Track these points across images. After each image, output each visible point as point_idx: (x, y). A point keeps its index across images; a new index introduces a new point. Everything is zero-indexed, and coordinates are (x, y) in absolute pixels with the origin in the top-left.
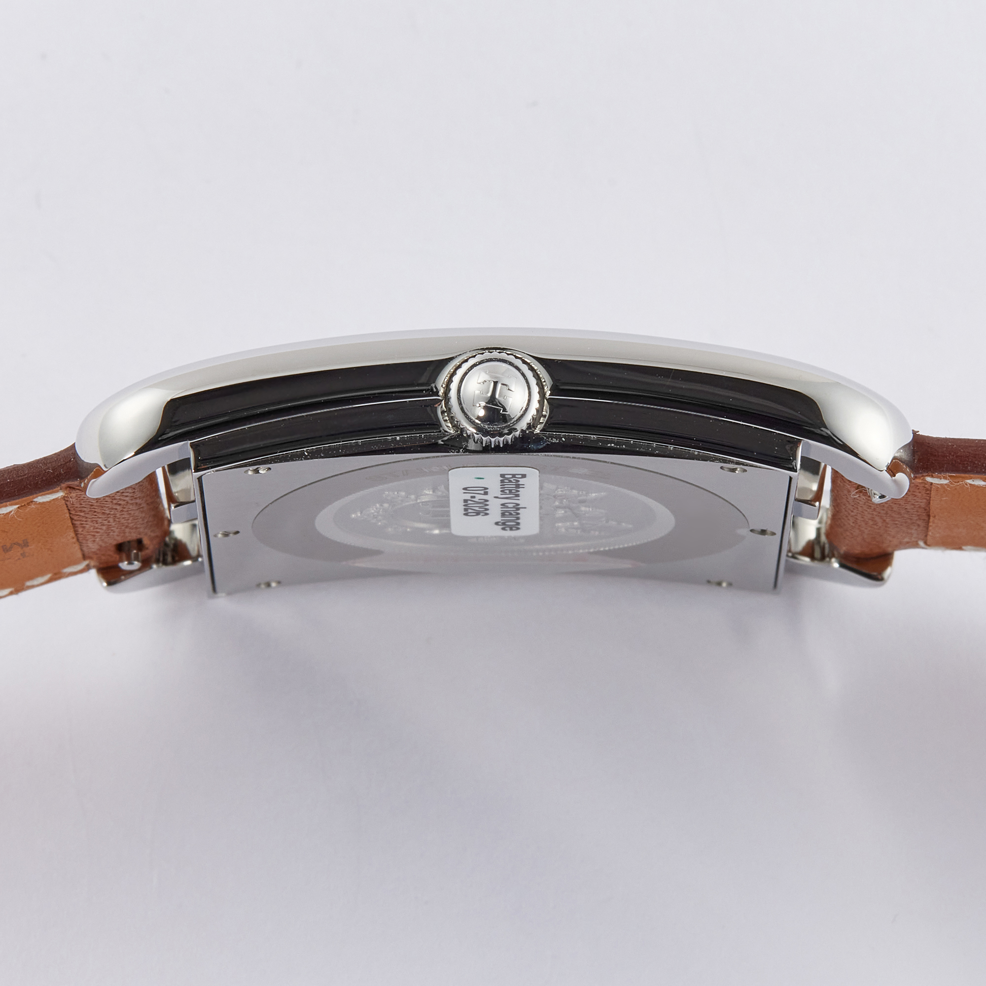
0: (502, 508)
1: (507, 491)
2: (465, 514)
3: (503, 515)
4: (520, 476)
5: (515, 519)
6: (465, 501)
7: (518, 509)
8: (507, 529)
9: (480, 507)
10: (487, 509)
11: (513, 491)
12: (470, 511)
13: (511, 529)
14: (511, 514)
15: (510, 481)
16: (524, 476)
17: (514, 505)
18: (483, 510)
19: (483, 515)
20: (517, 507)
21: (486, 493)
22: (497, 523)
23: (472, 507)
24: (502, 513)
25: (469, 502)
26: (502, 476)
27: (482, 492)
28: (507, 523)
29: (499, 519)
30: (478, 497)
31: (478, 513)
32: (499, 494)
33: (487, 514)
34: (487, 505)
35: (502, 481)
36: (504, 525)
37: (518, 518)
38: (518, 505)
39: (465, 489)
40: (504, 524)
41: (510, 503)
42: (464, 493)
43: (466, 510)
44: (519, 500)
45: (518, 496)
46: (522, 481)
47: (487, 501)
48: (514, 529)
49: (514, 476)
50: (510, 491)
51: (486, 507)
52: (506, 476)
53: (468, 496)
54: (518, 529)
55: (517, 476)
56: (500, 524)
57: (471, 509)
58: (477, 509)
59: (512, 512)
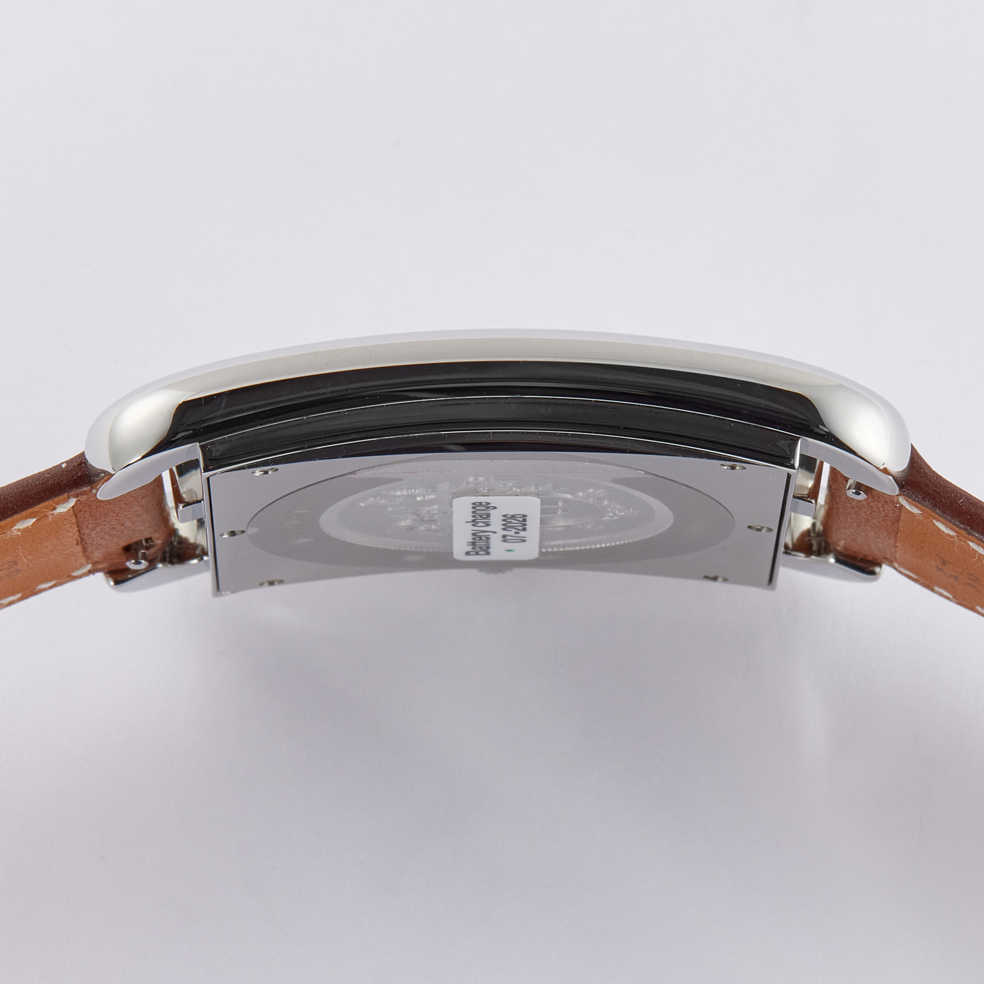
0: (489, 522)
1: (483, 538)
2: (526, 516)
3: (488, 516)
4: (472, 553)
5: (477, 512)
6: (524, 529)
7: (473, 521)
8: (485, 504)
9: (511, 523)
10: (504, 520)
11: (478, 539)
12: (521, 519)
13: (481, 503)
14: (481, 516)
15: (480, 548)
16: (468, 553)
17: (477, 525)
18: (508, 521)
19: (509, 515)
20: (474, 523)
21: (504, 536)
22: (495, 508)
23: (518, 523)
24: (489, 517)
25: (520, 528)
26: (488, 553)
27: (508, 538)
28: (485, 508)
29: (492, 512)
30: (512, 532)
31: (513, 517)
32: (492, 536)
33: (504, 516)
34: (503, 525)
35: (488, 548)
36: (487, 506)
37: (473, 512)
38: (474, 525)
39: (524, 541)
40: (488, 508)
41: (481, 527)
42: (525, 537)
43: (525, 520)
44: (474, 530)
45: (474, 534)
46: (469, 548)
47: (504, 529)
48: (478, 504)
49: (477, 553)
50: (481, 538)
51: (504, 523)
52: (483, 553)
53: (522, 534)
54: (473, 504)
55: (474, 553)
56: (492, 508)
57: (519, 521)
58: (513, 521)
59: (479, 518)
